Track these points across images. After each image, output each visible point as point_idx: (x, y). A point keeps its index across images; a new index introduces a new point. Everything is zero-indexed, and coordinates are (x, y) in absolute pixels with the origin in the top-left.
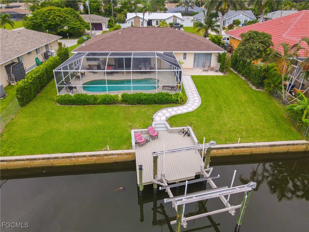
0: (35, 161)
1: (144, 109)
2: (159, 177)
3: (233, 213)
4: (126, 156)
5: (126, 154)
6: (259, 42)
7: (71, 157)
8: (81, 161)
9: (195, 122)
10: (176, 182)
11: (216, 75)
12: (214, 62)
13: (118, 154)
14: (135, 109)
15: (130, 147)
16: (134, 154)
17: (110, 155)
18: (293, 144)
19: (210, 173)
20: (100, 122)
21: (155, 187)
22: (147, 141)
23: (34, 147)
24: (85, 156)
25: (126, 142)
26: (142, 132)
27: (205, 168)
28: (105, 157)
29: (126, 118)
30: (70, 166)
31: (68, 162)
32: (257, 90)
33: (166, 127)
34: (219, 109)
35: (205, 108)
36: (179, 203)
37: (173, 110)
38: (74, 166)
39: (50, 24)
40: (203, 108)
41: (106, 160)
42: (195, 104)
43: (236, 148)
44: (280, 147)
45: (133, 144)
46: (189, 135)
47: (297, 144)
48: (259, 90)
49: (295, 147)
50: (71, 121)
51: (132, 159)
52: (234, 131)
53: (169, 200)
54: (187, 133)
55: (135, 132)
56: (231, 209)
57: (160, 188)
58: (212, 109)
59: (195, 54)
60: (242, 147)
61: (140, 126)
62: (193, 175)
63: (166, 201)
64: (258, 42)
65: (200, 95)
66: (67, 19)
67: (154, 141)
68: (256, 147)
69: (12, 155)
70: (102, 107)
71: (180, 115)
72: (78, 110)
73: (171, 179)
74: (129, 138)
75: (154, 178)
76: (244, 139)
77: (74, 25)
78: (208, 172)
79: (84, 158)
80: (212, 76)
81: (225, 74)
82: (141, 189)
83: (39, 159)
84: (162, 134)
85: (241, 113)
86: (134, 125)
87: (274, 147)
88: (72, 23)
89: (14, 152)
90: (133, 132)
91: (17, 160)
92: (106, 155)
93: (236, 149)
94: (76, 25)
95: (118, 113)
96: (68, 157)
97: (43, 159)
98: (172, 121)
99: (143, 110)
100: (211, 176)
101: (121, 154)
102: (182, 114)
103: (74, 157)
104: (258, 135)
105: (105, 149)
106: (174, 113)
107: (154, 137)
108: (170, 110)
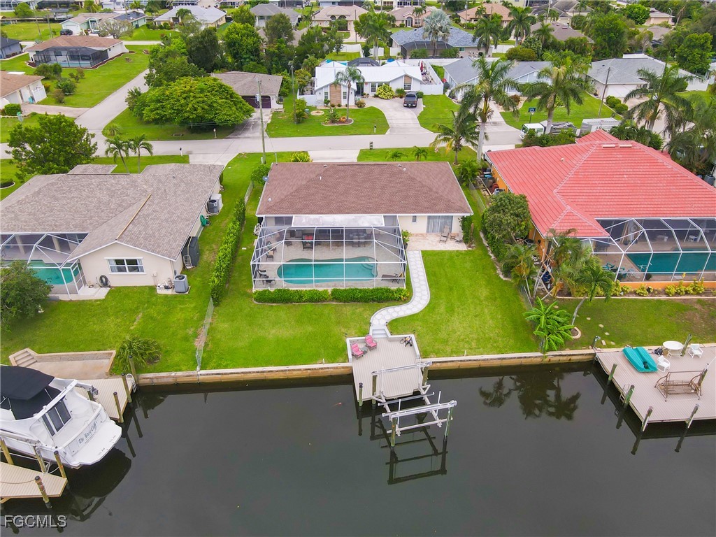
0: (248, 374)
1: (359, 309)
2: (377, 394)
3: (440, 425)
4: (342, 369)
5: (343, 368)
6: (511, 214)
7: (285, 370)
8: (295, 374)
9: (420, 328)
10: (394, 398)
11: (457, 249)
12: (456, 228)
13: (334, 368)
14: (348, 309)
15: (346, 360)
16: (351, 368)
17: (325, 368)
18: (525, 357)
19: (426, 391)
20: (310, 329)
21: (374, 403)
22: (365, 353)
23: (245, 359)
24: (300, 370)
25: (341, 353)
26: (358, 340)
27: (423, 385)
28: (320, 371)
29: (339, 323)
30: (283, 379)
31: (281, 376)
32: (504, 279)
33: (386, 334)
34: (451, 310)
35: (434, 308)
36: (393, 416)
37: (395, 311)
38: (288, 379)
39: (188, 117)
40: (431, 307)
41: (321, 374)
42: (421, 301)
43: (461, 361)
44: (512, 360)
45: (350, 356)
46: (411, 345)
47: (530, 357)
48: (506, 279)
49: (529, 360)
50: (277, 327)
51: (350, 372)
52: (463, 340)
53: (387, 415)
54: (409, 342)
55: (350, 341)
56: (439, 422)
57: (379, 404)
58: (442, 309)
59: (429, 217)
60: (468, 361)
61: (356, 333)
62: (411, 392)
63: (383, 415)
64: (509, 214)
65: (430, 287)
66: (215, 105)
67: (372, 352)
68: (484, 360)
69: (226, 367)
70: (309, 307)
71: (403, 318)
72: (282, 311)
73: (390, 396)
74: (345, 349)
75: (373, 395)
76: (472, 351)
77: (228, 115)
78: (424, 389)
79: (298, 372)
80: (451, 252)
81: (470, 247)
82: (361, 405)
83: (254, 372)
84: (382, 344)
85: (476, 316)
86: (349, 331)
87: (504, 360)
88: (224, 112)
89: (228, 364)
90: (348, 340)
91: (232, 373)
92: (322, 369)
93: (462, 363)
94: (230, 115)
95: (329, 314)
96: (282, 371)
97: (258, 372)
98: (394, 325)
99: (358, 311)
100: (426, 394)
101: (337, 368)
102: (405, 317)
103: (289, 370)
104: (489, 346)
105: (319, 362)
106: (395, 316)
107: (372, 347)
108: (391, 310)
